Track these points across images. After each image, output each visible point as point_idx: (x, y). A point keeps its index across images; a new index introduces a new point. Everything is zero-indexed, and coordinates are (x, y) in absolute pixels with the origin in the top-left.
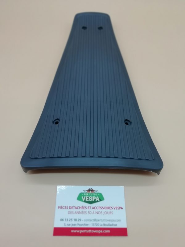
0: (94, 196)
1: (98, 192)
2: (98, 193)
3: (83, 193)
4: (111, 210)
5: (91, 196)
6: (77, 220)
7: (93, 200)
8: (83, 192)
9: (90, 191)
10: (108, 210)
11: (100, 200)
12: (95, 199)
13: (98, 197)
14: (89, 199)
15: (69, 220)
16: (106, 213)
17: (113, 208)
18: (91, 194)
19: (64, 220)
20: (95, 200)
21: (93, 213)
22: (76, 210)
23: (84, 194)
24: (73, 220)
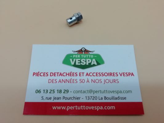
0: (88, 58)
1: (94, 53)
2: (94, 55)
3: (72, 55)
4: (115, 78)
5: (83, 58)
6: (63, 91)
7: (87, 64)
8: (72, 53)
9: (83, 51)
10: (111, 78)
11: (98, 64)
12: (90, 62)
13: (94, 60)
14: (81, 62)
15: (49, 91)
16: (107, 81)
17: (118, 74)
18: (84, 55)
19: (42, 91)
20: (90, 64)
21: (88, 81)
22: (61, 78)
23: (74, 56)
24: (56, 91)
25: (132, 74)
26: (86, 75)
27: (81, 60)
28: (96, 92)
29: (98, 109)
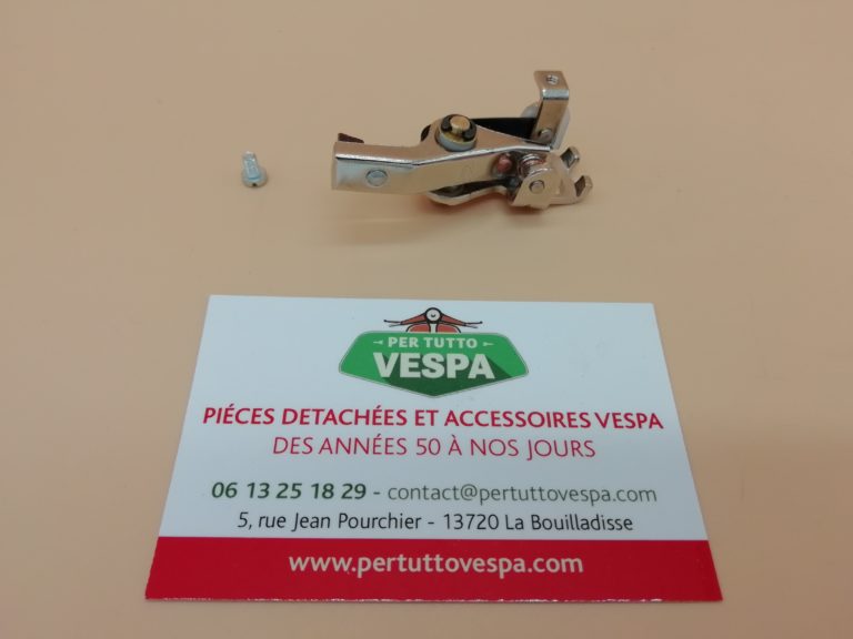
25: (655, 421)
26: (448, 420)
27: (422, 356)
28: (493, 494)
29: (502, 572)
